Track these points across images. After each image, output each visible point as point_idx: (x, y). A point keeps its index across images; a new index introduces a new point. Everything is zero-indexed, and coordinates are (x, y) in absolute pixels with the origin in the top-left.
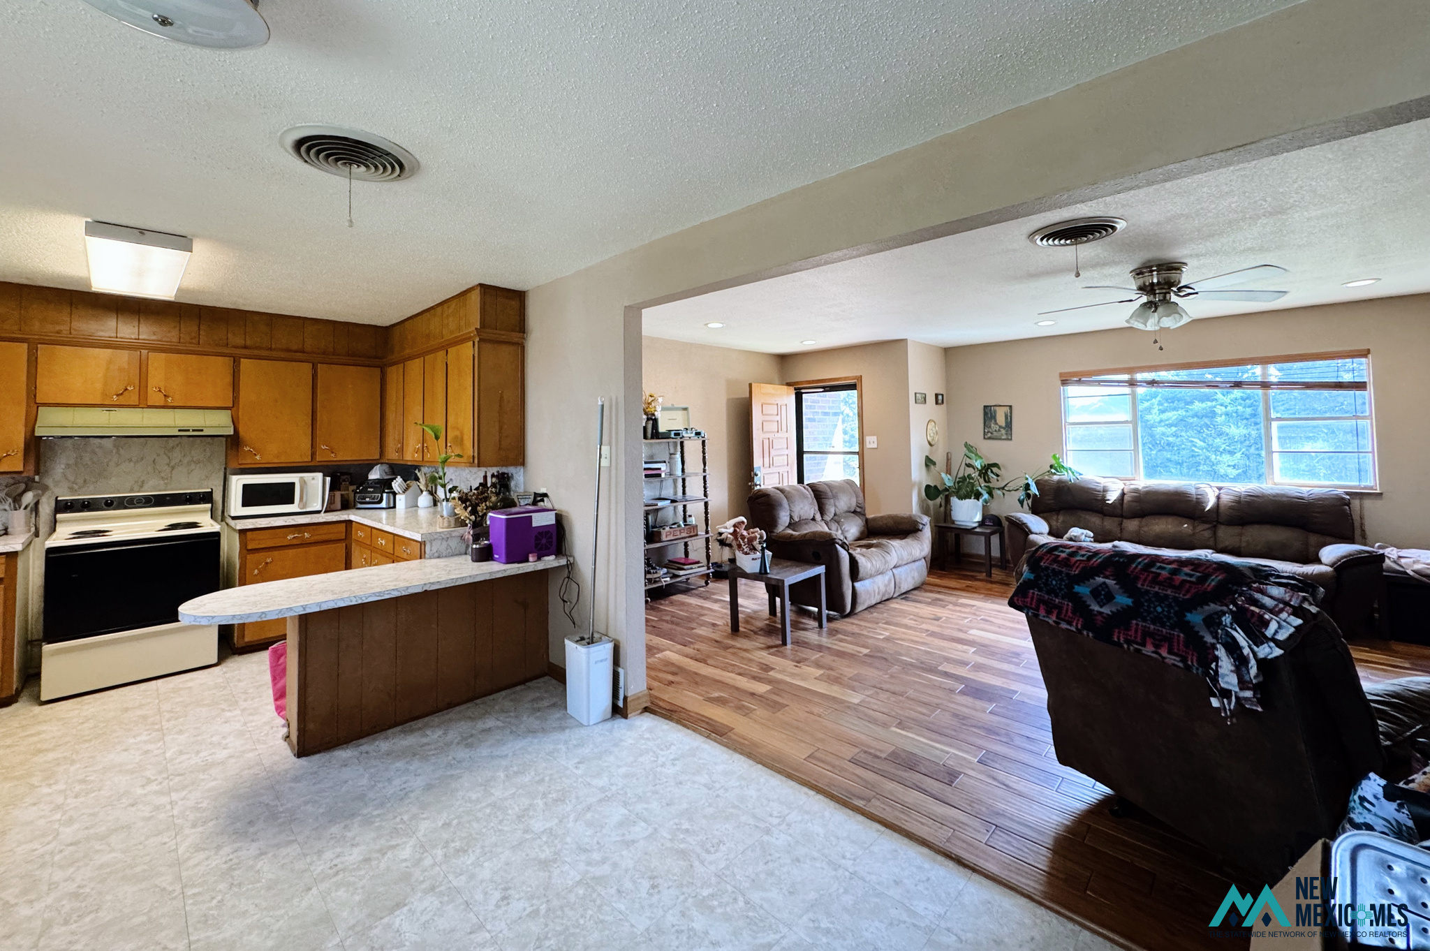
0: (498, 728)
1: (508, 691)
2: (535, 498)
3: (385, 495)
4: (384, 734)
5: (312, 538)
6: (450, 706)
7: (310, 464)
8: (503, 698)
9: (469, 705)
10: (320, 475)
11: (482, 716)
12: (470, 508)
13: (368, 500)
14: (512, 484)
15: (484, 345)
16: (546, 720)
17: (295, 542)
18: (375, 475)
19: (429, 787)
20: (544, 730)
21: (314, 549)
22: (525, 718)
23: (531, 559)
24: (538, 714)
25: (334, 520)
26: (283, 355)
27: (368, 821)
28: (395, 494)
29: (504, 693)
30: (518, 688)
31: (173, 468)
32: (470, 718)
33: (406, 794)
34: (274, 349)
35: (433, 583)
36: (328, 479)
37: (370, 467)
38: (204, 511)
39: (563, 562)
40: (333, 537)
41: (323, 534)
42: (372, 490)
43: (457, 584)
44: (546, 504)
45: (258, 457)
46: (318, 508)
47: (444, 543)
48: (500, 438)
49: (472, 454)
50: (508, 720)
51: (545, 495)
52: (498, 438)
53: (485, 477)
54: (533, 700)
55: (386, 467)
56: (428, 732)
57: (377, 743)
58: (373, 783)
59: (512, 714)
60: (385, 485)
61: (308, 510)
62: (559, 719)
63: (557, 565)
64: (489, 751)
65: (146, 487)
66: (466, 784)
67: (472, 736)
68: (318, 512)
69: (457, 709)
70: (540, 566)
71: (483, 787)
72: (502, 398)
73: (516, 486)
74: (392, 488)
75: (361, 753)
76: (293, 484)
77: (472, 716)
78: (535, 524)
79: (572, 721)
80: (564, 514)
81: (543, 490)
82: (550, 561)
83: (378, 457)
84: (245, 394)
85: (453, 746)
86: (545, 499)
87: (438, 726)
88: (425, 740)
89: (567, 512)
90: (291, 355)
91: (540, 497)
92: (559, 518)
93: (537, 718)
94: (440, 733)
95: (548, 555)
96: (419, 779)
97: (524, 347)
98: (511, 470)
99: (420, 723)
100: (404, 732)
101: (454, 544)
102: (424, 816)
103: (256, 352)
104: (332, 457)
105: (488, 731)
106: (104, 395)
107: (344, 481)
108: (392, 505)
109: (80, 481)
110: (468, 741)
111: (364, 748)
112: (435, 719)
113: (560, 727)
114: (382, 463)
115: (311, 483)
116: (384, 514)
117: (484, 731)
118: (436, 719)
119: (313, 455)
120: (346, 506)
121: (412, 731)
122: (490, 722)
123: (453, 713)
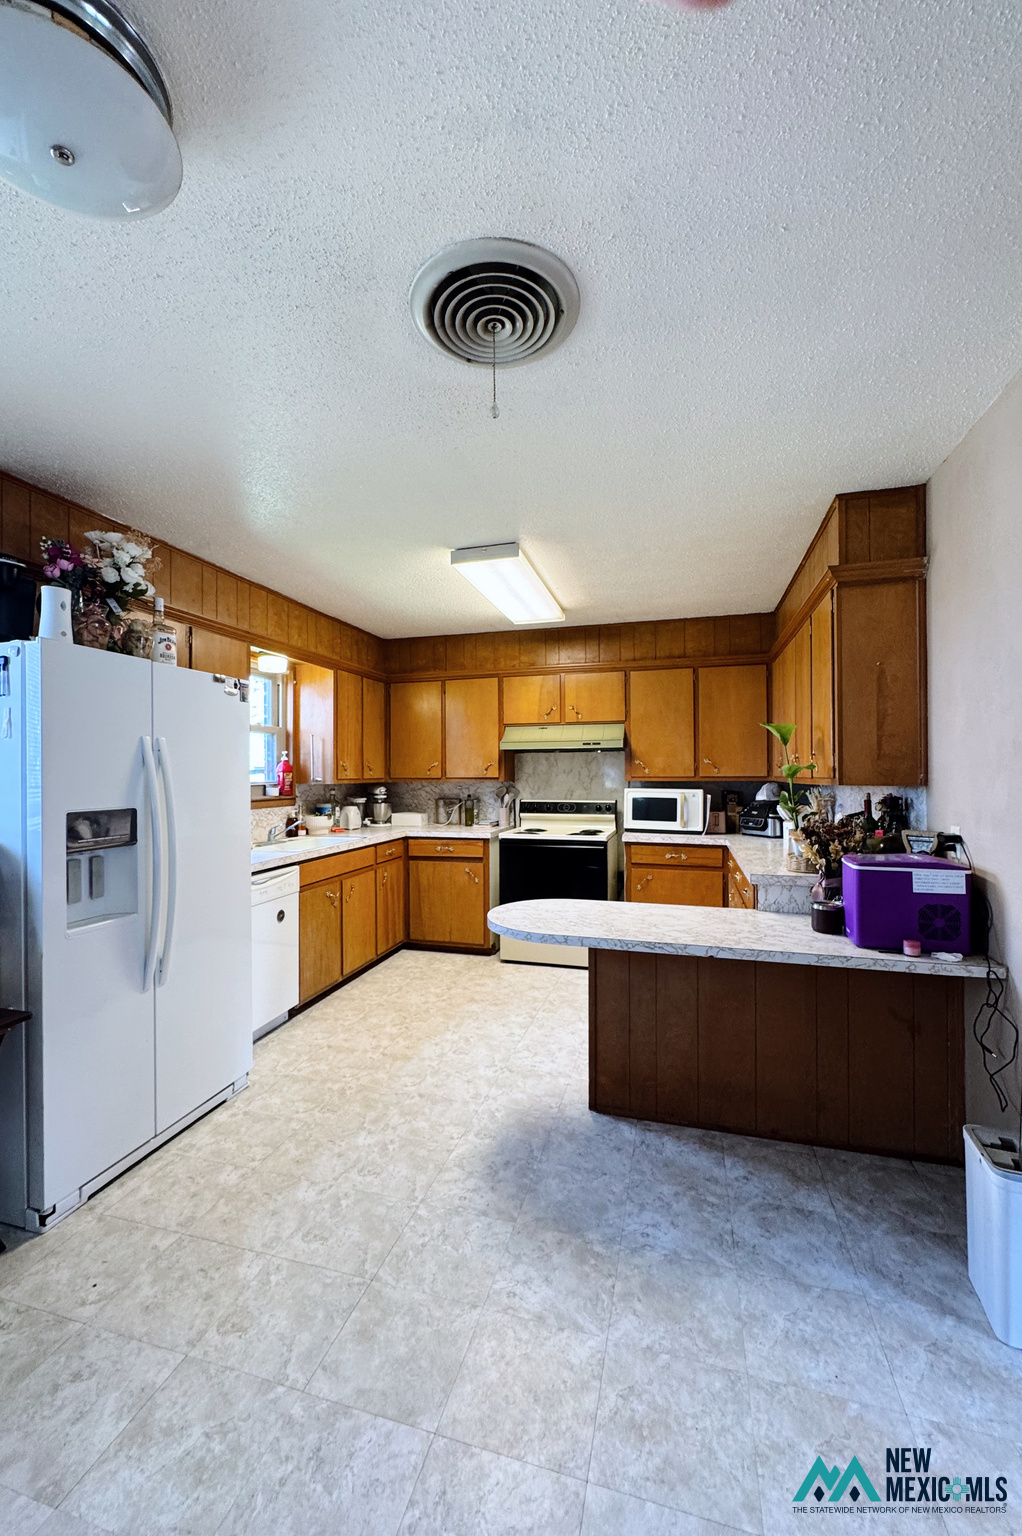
0: (824, 1220)
1: (877, 1160)
2: (940, 844)
3: (770, 821)
4: (676, 1130)
5: (689, 861)
6: (776, 1136)
7: (693, 780)
8: (860, 1169)
9: (804, 1149)
10: (700, 793)
11: (814, 1182)
12: (816, 846)
13: (751, 824)
14: (913, 816)
15: (845, 592)
16: (917, 1263)
17: (672, 862)
18: (761, 796)
19: (673, 1258)
20: (900, 1284)
21: (691, 874)
22: (877, 1233)
23: (907, 950)
24: (908, 1239)
25: (710, 843)
26: (666, 662)
27: (581, 1256)
28: (781, 821)
29: (866, 1159)
30: (895, 1163)
31: (592, 779)
32: (794, 1174)
33: (644, 1246)
34: (659, 658)
35: (722, 949)
36: (709, 796)
37: (758, 785)
38: (610, 821)
39: (978, 971)
40: (709, 863)
41: (698, 858)
42: (755, 813)
43: (759, 959)
44: (957, 856)
45: (647, 771)
46: (699, 828)
47: (785, 891)
48: (879, 738)
49: (832, 765)
50: (847, 1215)
51: (958, 839)
52: (874, 738)
53: (868, 803)
54: (908, 1203)
55: (774, 787)
56: (728, 1162)
57: (666, 1139)
58: (624, 1197)
59: (860, 1209)
60: (770, 807)
61: (690, 829)
62: (943, 1279)
63: (963, 973)
64: (788, 1256)
65: (576, 794)
66: (720, 1297)
67: (778, 1208)
68: (700, 833)
69: (784, 1146)
70: (923, 966)
71: (738, 1325)
72: (882, 672)
73: (917, 820)
74: (777, 813)
75: (643, 1142)
76: (674, 801)
77: (799, 1173)
78: (917, 888)
79: (970, 1302)
80: (988, 878)
81: (954, 830)
82: (949, 963)
83: (765, 774)
84: (637, 709)
85: (744, 1209)
86: (958, 846)
87: (744, 1159)
88: (717, 1172)
89: (995, 877)
90: (672, 662)
91: (948, 843)
92: (978, 886)
93: (902, 1248)
94: (740, 1172)
95: (949, 951)
96: (674, 1233)
97: (925, 582)
98: (911, 794)
99: (729, 1139)
100: (702, 1142)
101: (801, 896)
102: (638, 1306)
103: (641, 663)
104: (715, 773)
105: (806, 1215)
106: (540, 715)
107: (731, 801)
108: (778, 834)
109: (536, 787)
110: (768, 1216)
111: (651, 1137)
112: (747, 1144)
113: (939, 1301)
114: (771, 782)
115: (691, 800)
116: (769, 842)
117: (800, 1211)
118: (748, 1146)
119: (696, 770)
120: (731, 829)
121: (711, 1147)
122: (817, 1203)
123: (772, 1150)
